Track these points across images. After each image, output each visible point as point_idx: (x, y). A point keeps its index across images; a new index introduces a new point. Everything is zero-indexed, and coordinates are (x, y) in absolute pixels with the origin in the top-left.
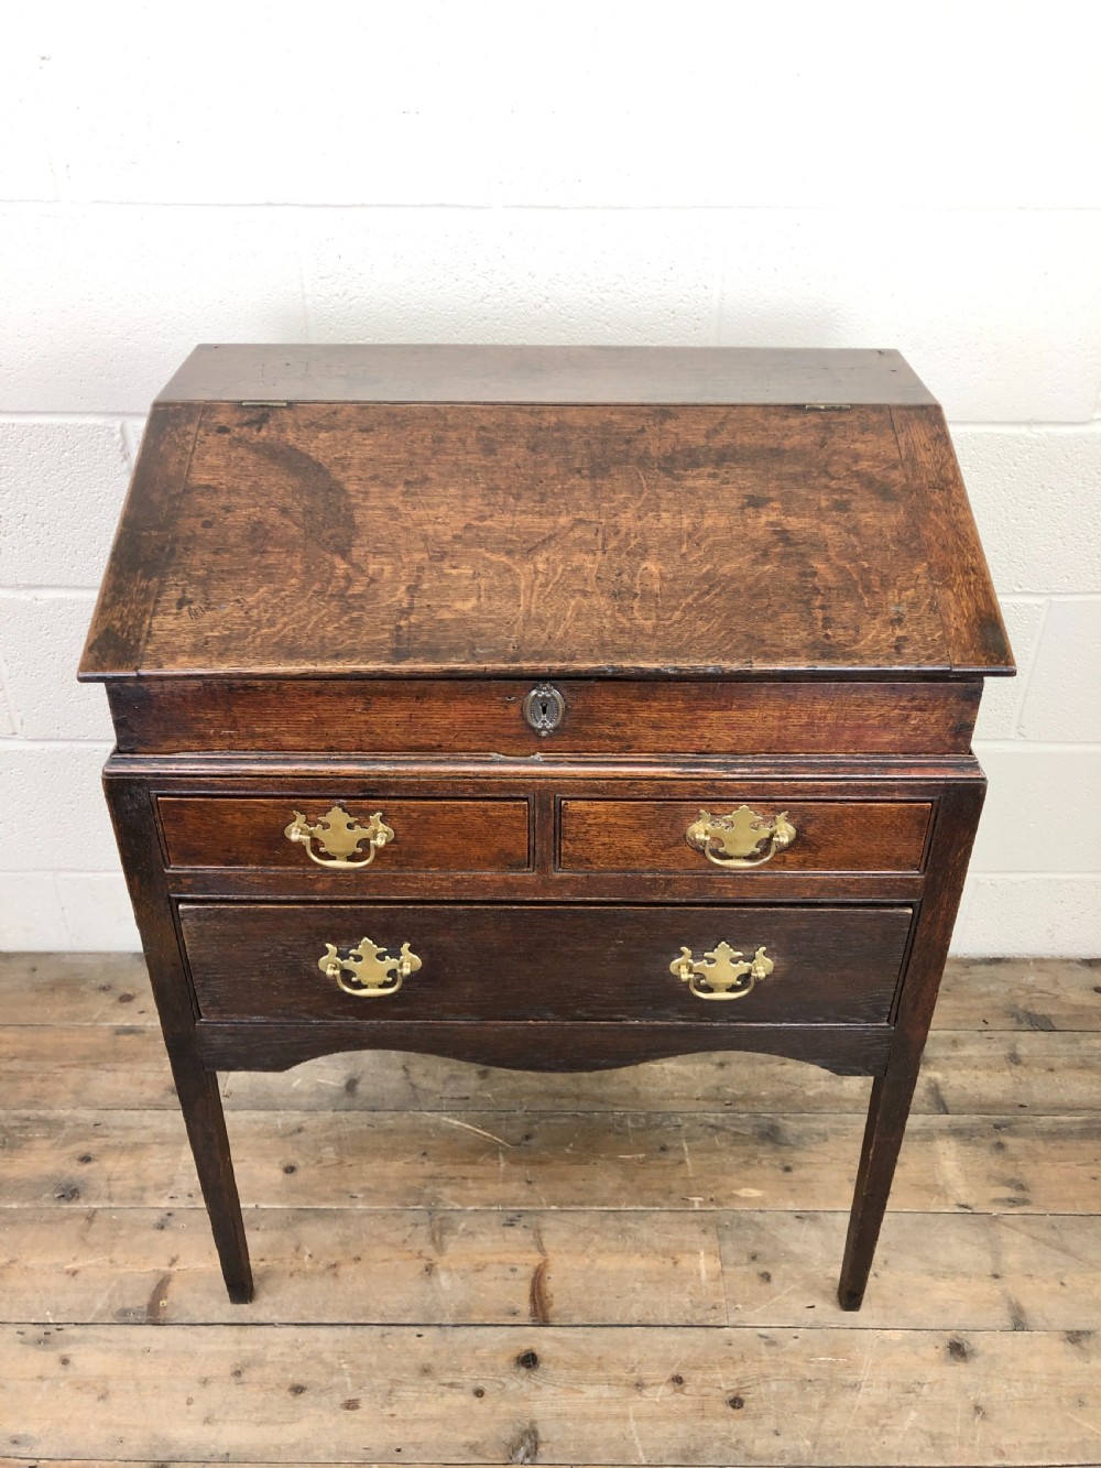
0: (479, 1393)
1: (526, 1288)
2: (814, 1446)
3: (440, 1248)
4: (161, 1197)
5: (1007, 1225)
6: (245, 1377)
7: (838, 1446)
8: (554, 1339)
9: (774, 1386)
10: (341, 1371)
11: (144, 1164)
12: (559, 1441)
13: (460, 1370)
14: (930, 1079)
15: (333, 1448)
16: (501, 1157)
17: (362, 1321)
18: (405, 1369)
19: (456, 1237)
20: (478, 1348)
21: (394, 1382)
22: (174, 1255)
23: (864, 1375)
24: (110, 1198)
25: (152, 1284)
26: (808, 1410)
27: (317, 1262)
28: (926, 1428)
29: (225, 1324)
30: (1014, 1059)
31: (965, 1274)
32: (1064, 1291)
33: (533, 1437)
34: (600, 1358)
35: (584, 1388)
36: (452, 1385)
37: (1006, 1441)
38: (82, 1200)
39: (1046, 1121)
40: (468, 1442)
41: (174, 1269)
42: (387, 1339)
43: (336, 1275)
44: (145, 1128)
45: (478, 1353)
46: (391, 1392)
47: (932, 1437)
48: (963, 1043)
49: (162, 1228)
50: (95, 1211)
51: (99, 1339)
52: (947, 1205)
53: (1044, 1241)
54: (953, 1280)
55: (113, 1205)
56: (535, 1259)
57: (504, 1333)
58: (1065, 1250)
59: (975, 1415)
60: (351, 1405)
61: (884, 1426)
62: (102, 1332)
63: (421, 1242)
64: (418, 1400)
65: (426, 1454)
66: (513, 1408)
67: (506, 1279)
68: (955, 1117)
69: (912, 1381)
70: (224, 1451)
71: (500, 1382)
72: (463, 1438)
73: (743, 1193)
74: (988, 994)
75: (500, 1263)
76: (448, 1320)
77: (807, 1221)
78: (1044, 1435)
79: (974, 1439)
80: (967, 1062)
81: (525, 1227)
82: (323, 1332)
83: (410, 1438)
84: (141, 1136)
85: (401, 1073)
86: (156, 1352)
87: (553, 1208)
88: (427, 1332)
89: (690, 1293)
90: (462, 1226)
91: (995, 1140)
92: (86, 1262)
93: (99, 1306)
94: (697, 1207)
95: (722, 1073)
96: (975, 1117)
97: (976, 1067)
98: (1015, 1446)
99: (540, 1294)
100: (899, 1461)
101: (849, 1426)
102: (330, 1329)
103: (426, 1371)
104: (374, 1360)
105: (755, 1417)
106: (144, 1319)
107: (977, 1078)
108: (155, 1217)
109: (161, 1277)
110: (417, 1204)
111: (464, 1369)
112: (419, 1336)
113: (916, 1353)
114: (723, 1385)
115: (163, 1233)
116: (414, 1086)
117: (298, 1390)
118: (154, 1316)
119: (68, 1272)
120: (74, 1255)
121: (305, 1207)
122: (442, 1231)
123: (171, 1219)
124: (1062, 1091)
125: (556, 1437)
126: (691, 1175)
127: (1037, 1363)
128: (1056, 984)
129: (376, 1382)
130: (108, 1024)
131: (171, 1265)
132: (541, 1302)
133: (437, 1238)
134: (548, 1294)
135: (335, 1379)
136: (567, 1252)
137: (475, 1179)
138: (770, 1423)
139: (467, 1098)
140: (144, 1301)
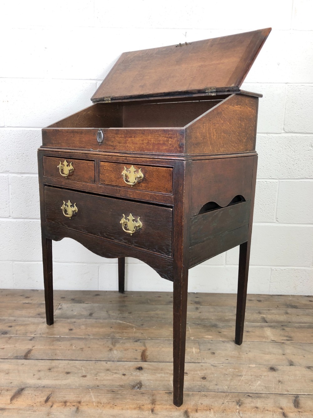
0: (124, 375)
1: (140, 354)
2: (228, 388)
3: (114, 346)
4: (32, 334)
5: (286, 345)
6: (52, 370)
7: (236, 388)
8: (148, 364)
9: (215, 375)
10: (82, 369)
11: (27, 328)
12: (148, 385)
13: (119, 370)
14: (262, 316)
15: (78, 385)
16: (134, 328)
17: (89, 360)
18: (101, 369)
19: (119, 344)
20: (124, 366)
21: (98, 372)
22: (34, 345)
23: (244, 373)
24: (16, 334)
25: (26, 351)
26: (227, 380)
27: (77, 348)
28: (263, 385)
29: (47, 360)
30: (287, 313)
31: (274, 354)
32: (305, 358)
33: (140, 384)
34: (162, 368)
35: (157, 374)
36: (116, 373)
37: (289, 389)
38: (8, 335)
39: (297, 325)
40: (120, 385)
41: (34, 348)
42: (96, 363)
43: (82, 350)
44: (29, 321)
45: (124, 367)
46: (97, 374)
47: (265, 387)
48: (271, 310)
49: (31, 340)
50: (12, 337)
51: (8, 362)
52: (268, 340)
53: (298, 348)
54: (270, 355)
55: (17, 336)
56: (143, 348)
57: (133, 363)
58: (305, 350)
59: (279, 383)
60: (84, 376)
61: (250, 384)
62: (9, 360)
63: (109, 344)
64: (105, 376)
65: (106, 387)
66: (134, 378)
67: (134, 352)
68: (270, 324)
69: (259, 375)
70: (43, 386)
71: (131, 373)
72: (118, 384)
73: (206, 337)
74: (278, 301)
75: (132, 349)
76: (116, 360)
77: (226, 343)
78: (301, 387)
79: (279, 387)
80: (273, 314)
81: (140, 342)
82: (77, 362)
83: (102, 383)
84: (28, 322)
85: (106, 312)
86: (25, 365)
87: (149, 338)
88: (109, 362)
89: (190, 356)
90: (121, 342)
91: (282, 328)
92: (7, 346)
93: (9, 355)
94: (192, 339)
95: (200, 314)
96: (276, 324)
97: (275, 314)
98: (292, 390)
99: (144, 355)
100: (255, 392)
101: (239, 384)
102: (80, 361)
103: (108, 370)
104: (92, 367)
105: (210, 381)
106: (23, 358)
107: (276, 316)
108: (29, 338)
109: (29, 350)
110: (108, 337)
111: (120, 370)
112: (106, 363)
113: (259, 369)
114: (200, 375)
115: (31, 341)
116: (109, 315)
117: (68, 373)
118: (26, 357)
119: (1, 348)
120: (4, 345)
121: (74, 337)
122: (115, 342)
123: (34, 339)
124: (301, 320)
125: (147, 384)
126: (191, 333)
127: (297, 372)
128: (298, 300)
129: (92, 372)
130: (21, 302)
131: (32, 347)
132: (144, 357)
133: (114, 344)
134: (147, 355)
135: (80, 371)
136: (153, 347)
137: (126, 332)
138: (215, 383)
139: (125, 317)
140: (24, 354)
